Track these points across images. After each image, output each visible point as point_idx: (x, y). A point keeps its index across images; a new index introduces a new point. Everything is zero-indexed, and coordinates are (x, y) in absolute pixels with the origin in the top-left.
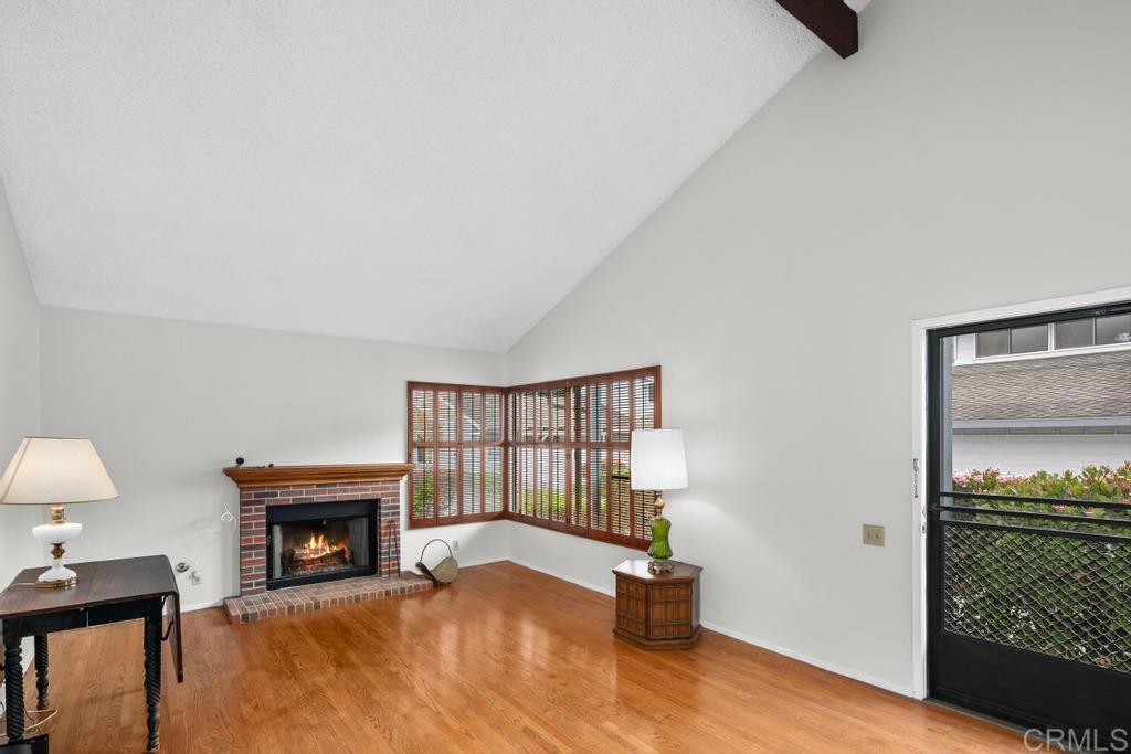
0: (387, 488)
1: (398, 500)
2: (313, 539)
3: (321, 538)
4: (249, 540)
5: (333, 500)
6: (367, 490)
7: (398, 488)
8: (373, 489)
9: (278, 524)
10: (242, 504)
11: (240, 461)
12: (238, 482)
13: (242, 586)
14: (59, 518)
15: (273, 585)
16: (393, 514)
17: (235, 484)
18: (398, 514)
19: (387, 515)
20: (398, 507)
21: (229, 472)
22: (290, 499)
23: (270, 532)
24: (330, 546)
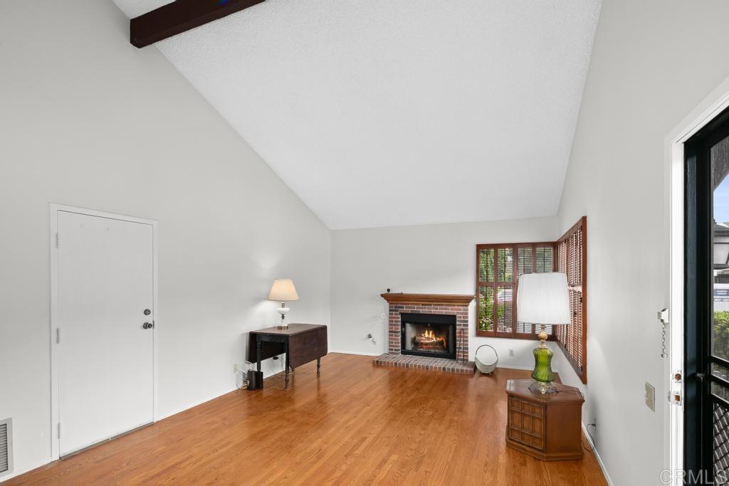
0: (460, 310)
1: (467, 317)
2: (427, 332)
3: (431, 332)
4: (392, 328)
5: (429, 313)
6: (448, 309)
7: (467, 310)
8: (452, 309)
9: (408, 322)
10: (390, 310)
11: (389, 290)
12: (388, 301)
13: (390, 350)
14: (283, 306)
15: (405, 352)
16: (464, 325)
17: (386, 301)
18: (467, 325)
19: (460, 325)
20: (467, 321)
21: (382, 295)
22: (409, 311)
23: (403, 326)
24: (436, 337)
